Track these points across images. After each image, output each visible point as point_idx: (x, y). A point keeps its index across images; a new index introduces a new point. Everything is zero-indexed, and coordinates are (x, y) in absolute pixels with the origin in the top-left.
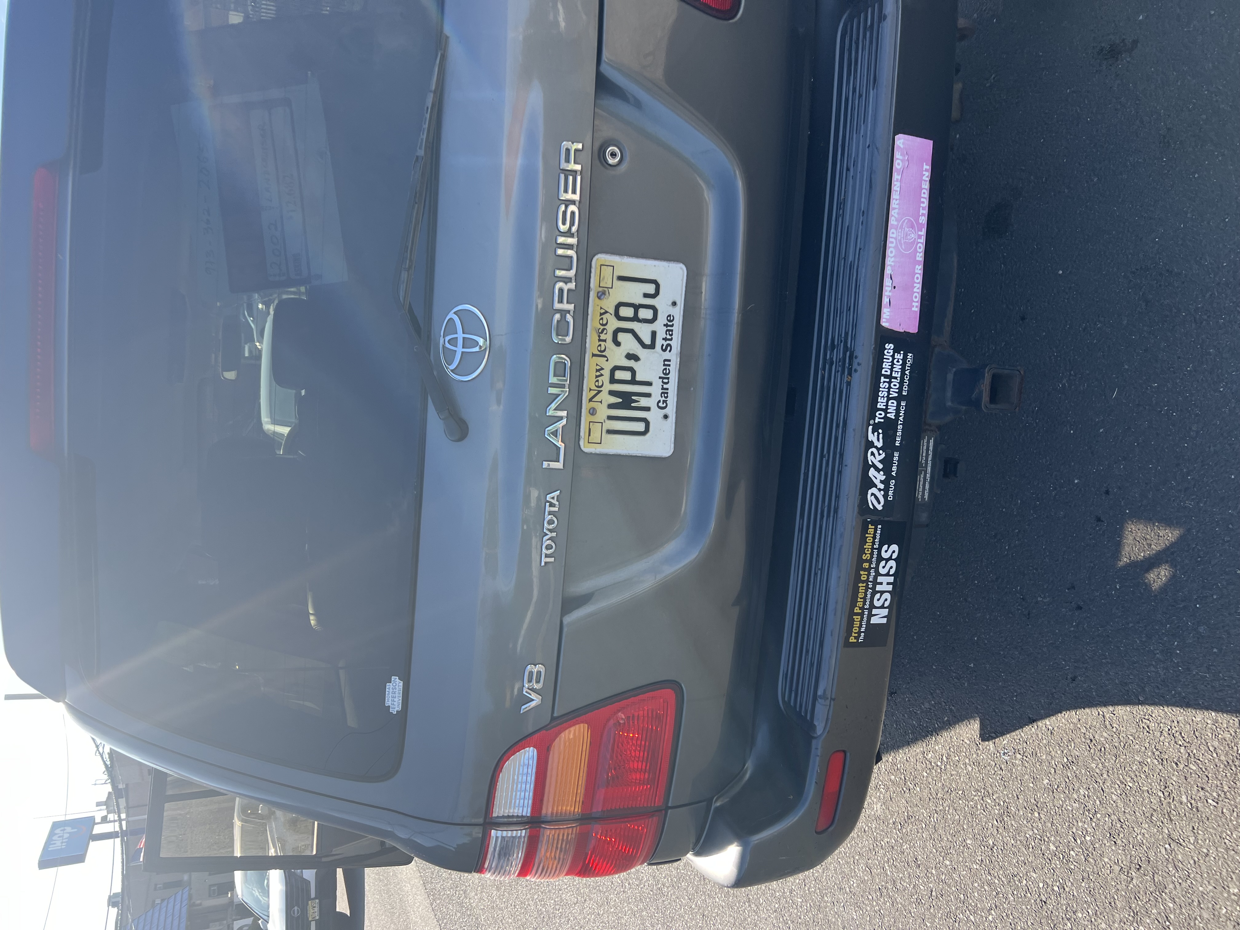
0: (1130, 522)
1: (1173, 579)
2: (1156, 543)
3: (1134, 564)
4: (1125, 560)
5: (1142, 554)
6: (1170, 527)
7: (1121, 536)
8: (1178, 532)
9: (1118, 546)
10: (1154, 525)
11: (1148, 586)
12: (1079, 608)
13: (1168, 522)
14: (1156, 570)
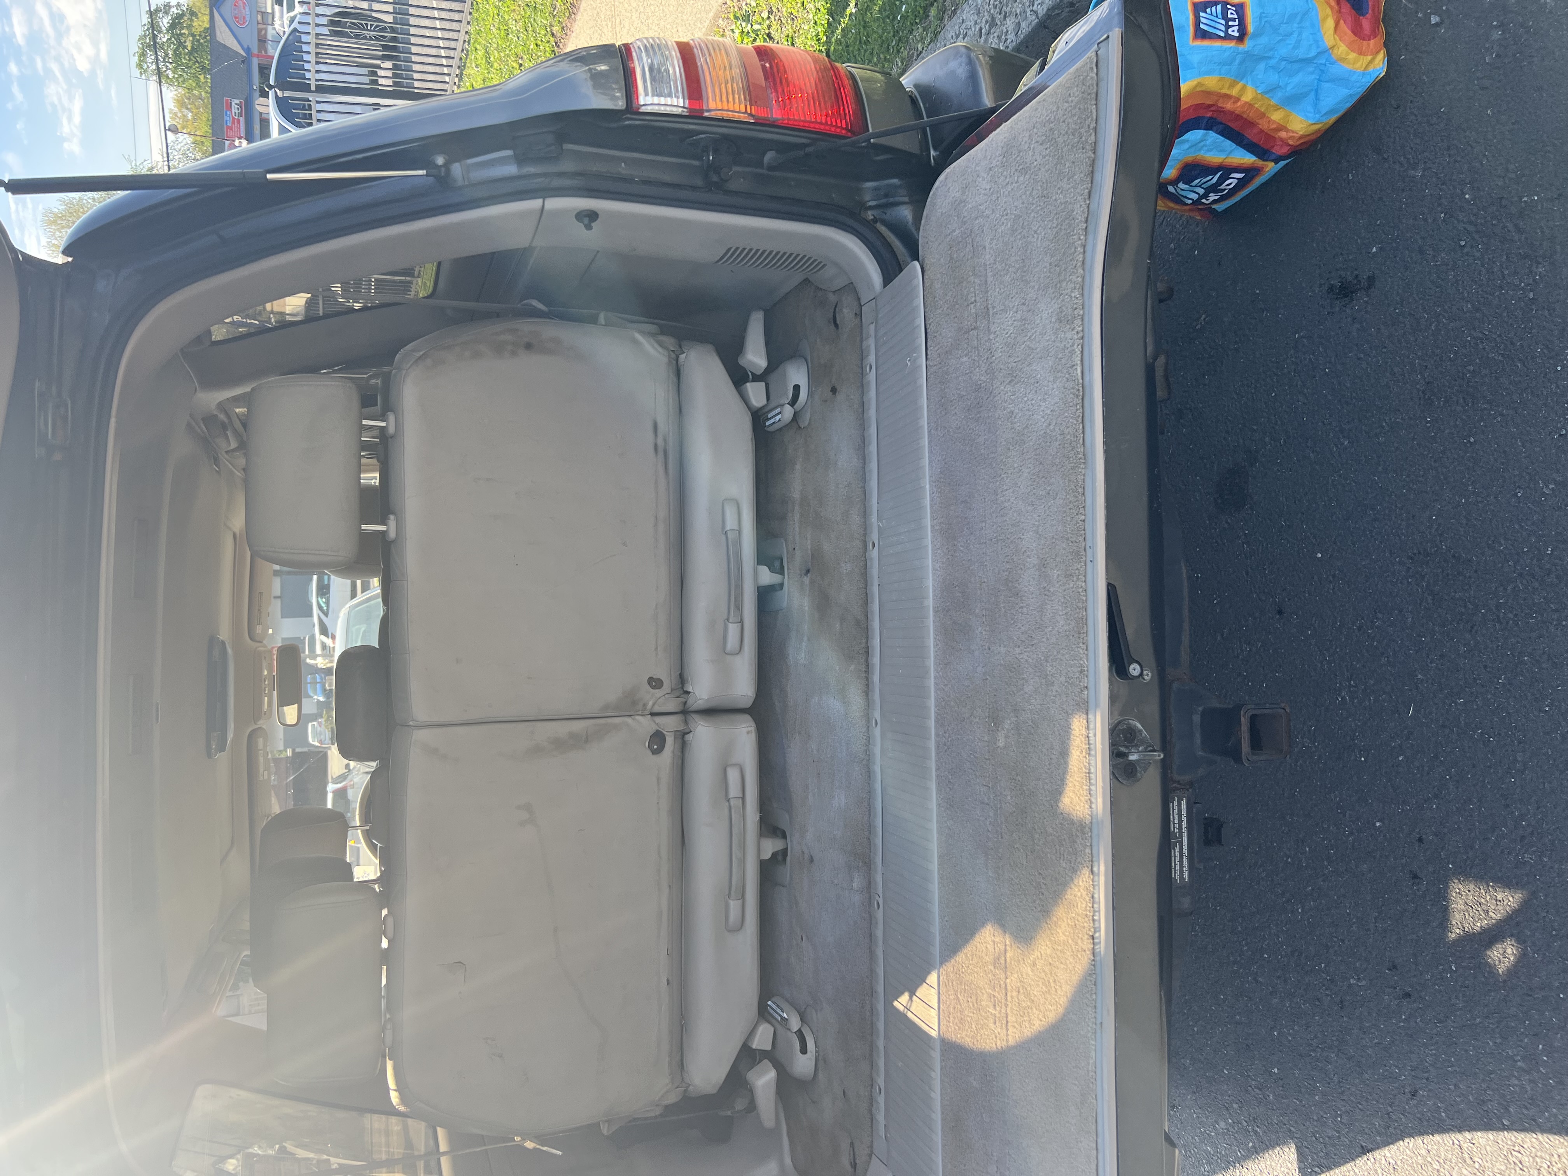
0: (1456, 881)
1: (1523, 957)
2: (1494, 910)
3: (1469, 938)
4: (1458, 931)
5: (1479, 924)
6: (1510, 889)
7: (1446, 898)
8: (1520, 895)
9: (1445, 913)
10: (1488, 885)
11: (1491, 970)
12: (1407, 995)
13: (1507, 882)
14: (1500, 946)
